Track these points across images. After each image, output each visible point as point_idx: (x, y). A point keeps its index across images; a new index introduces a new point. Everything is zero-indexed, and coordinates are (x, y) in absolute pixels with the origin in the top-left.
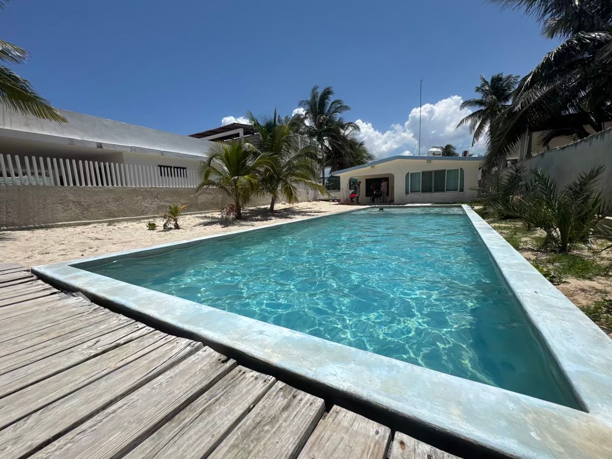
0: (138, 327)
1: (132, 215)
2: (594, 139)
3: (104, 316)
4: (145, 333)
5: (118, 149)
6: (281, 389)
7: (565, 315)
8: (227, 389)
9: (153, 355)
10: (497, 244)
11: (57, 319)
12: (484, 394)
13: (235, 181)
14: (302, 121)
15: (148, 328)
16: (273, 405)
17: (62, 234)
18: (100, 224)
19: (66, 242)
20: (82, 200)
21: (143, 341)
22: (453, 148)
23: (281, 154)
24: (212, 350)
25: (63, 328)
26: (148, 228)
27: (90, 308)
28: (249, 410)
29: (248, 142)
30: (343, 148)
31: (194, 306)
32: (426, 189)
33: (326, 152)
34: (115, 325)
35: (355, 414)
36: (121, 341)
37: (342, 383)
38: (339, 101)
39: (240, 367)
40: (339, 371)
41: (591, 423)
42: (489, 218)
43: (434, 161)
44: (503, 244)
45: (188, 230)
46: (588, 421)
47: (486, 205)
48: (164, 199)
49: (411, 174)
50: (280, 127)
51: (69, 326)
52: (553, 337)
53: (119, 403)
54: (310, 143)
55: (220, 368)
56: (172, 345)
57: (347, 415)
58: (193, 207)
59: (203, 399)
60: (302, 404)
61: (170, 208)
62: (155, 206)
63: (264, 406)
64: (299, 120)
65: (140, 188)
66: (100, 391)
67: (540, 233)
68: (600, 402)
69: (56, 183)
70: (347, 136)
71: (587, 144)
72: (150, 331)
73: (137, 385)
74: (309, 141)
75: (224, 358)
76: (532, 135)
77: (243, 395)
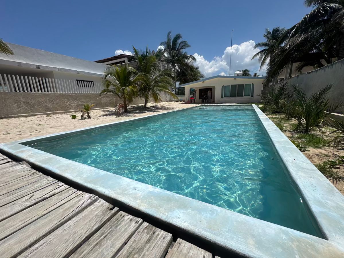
0: (59, 186)
1: (62, 110)
2: (327, 68)
3: (39, 177)
4: (64, 189)
5: (50, 70)
6: (146, 227)
7: (311, 174)
8: (112, 228)
9: (67, 205)
10: (272, 129)
11: (7, 180)
12: (268, 229)
13: (123, 90)
14: (163, 53)
15: (65, 186)
16: (140, 239)
17: (18, 122)
18: (42, 116)
19: (21, 127)
20: (29, 101)
21: (61, 195)
22: (249, 71)
23: (150, 74)
24: (104, 201)
25: (11, 187)
26: (71, 118)
27: (30, 173)
28: (125, 243)
29: (131, 66)
30: (186, 71)
31: (95, 170)
32: (233, 95)
33: (176, 73)
34: (45, 184)
35: (191, 244)
36: (47, 196)
37: (183, 223)
38: (185, 42)
39: (121, 212)
40: (181, 215)
41: (330, 248)
42: (267, 112)
43: (238, 79)
44: (275, 128)
45: (96, 119)
46: (329, 246)
47: (266, 104)
48: (81, 100)
49: (225, 86)
50: (150, 57)
51: (15, 185)
52: (306, 189)
53: (41, 242)
54: (168, 67)
55: (108, 214)
56: (79, 198)
57: (186, 245)
58: (98, 105)
59: (97, 236)
60: (158, 238)
61: (84, 106)
62: (75, 104)
63: (135, 240)
64: (160, 53)
65: (65, 94)
66: (29, 233)
67: (294, 121)
68: (334, 233)
69: (11, 91)
70: (189, 63)
71: (323, 71)
72: (67, 188)
73: (54, 228)
74: (167, 66)
75: (111, 206)
76: (292, 65)
77: (122, 233)
